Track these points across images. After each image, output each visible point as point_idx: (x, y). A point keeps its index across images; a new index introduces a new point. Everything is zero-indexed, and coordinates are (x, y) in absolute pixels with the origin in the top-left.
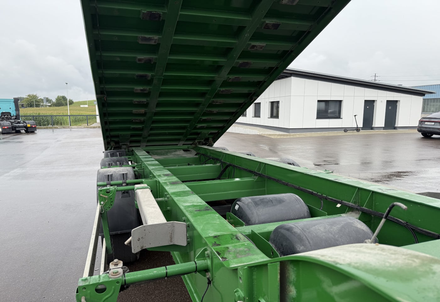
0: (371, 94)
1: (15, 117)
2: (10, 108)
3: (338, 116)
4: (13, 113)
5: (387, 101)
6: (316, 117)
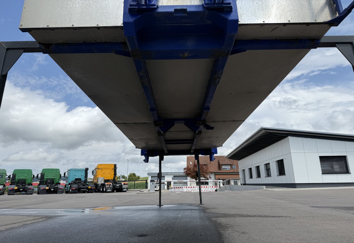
1: (83, 182)
2: (82, 176)
3: (346, 171)
4: (83, 179)
6: (321, 173)
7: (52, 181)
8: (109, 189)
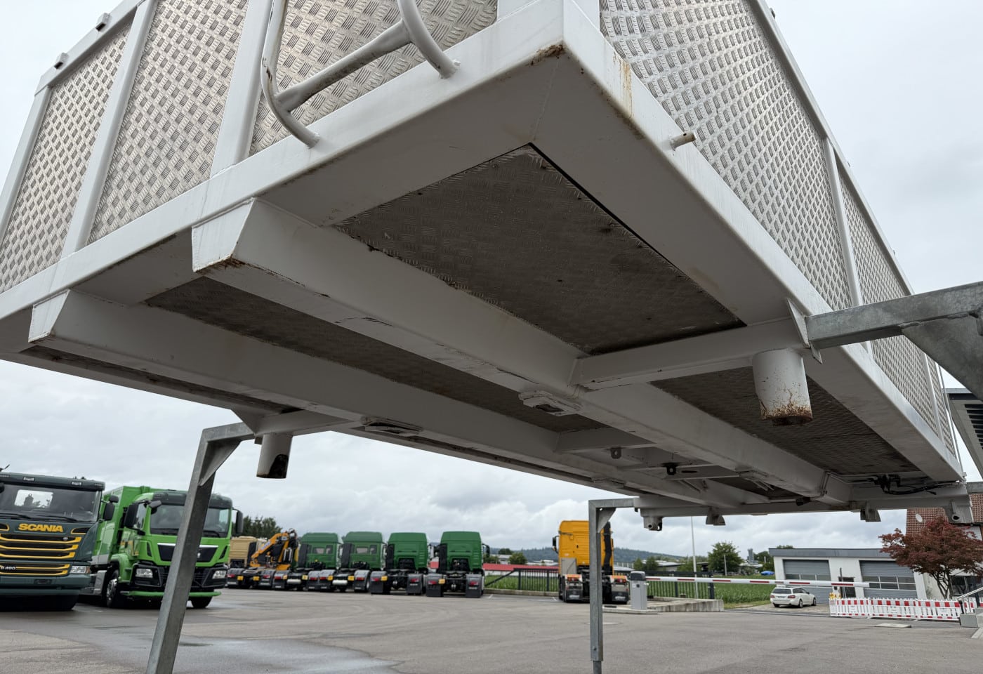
7: (464, 563)
8: (575, 593)
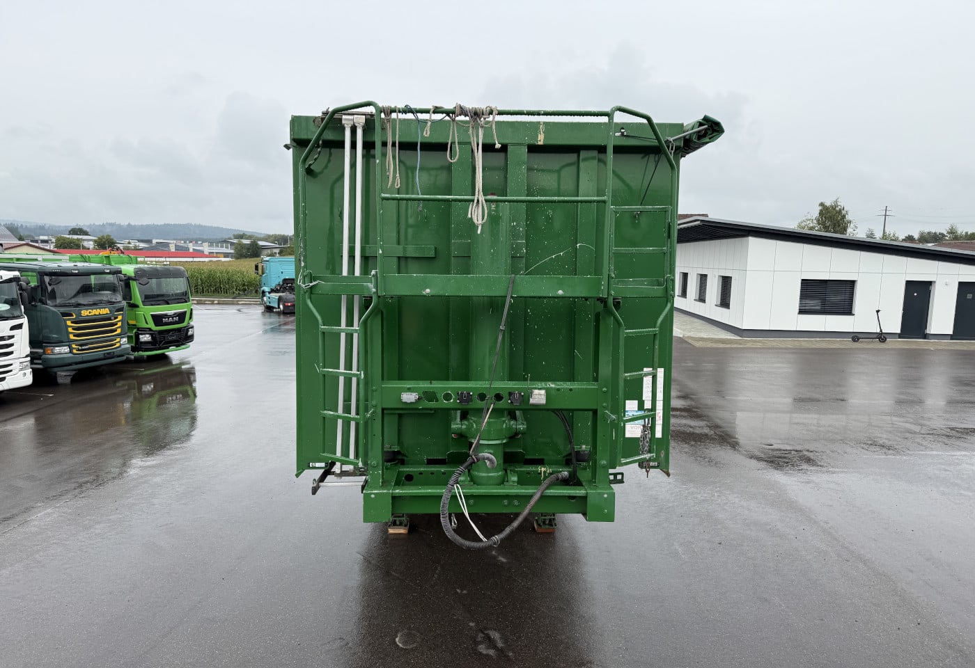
0: (920, 270)
3: (847, 309)
5: (961, 284)
6: (797, 311)
